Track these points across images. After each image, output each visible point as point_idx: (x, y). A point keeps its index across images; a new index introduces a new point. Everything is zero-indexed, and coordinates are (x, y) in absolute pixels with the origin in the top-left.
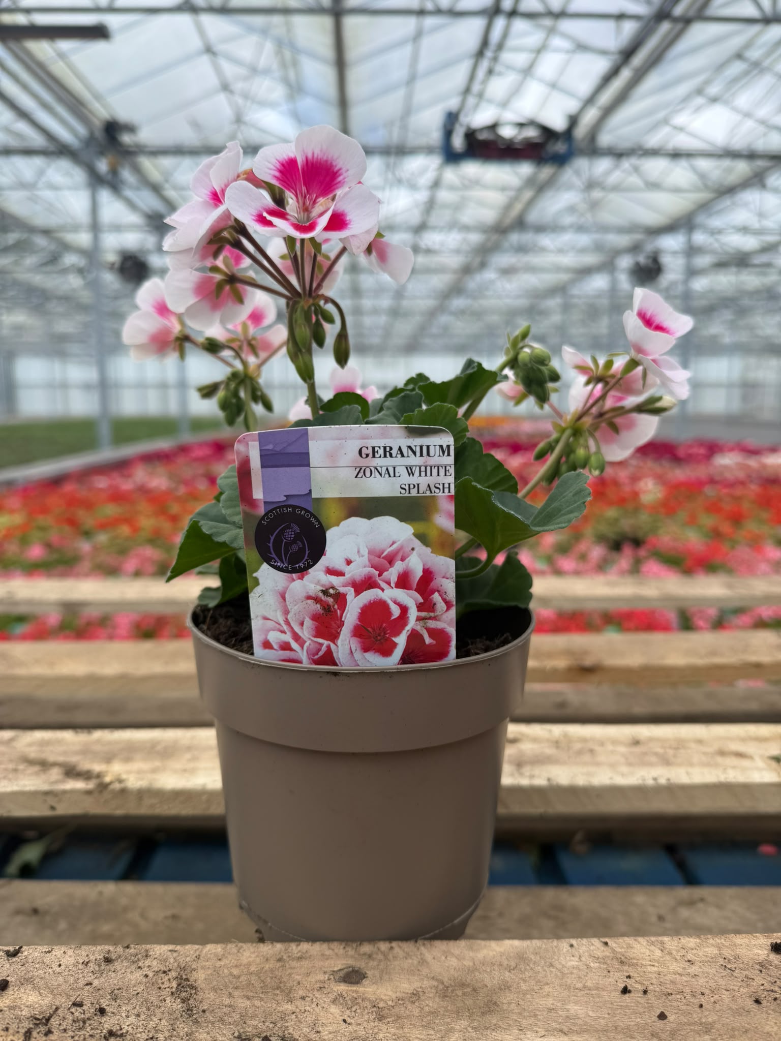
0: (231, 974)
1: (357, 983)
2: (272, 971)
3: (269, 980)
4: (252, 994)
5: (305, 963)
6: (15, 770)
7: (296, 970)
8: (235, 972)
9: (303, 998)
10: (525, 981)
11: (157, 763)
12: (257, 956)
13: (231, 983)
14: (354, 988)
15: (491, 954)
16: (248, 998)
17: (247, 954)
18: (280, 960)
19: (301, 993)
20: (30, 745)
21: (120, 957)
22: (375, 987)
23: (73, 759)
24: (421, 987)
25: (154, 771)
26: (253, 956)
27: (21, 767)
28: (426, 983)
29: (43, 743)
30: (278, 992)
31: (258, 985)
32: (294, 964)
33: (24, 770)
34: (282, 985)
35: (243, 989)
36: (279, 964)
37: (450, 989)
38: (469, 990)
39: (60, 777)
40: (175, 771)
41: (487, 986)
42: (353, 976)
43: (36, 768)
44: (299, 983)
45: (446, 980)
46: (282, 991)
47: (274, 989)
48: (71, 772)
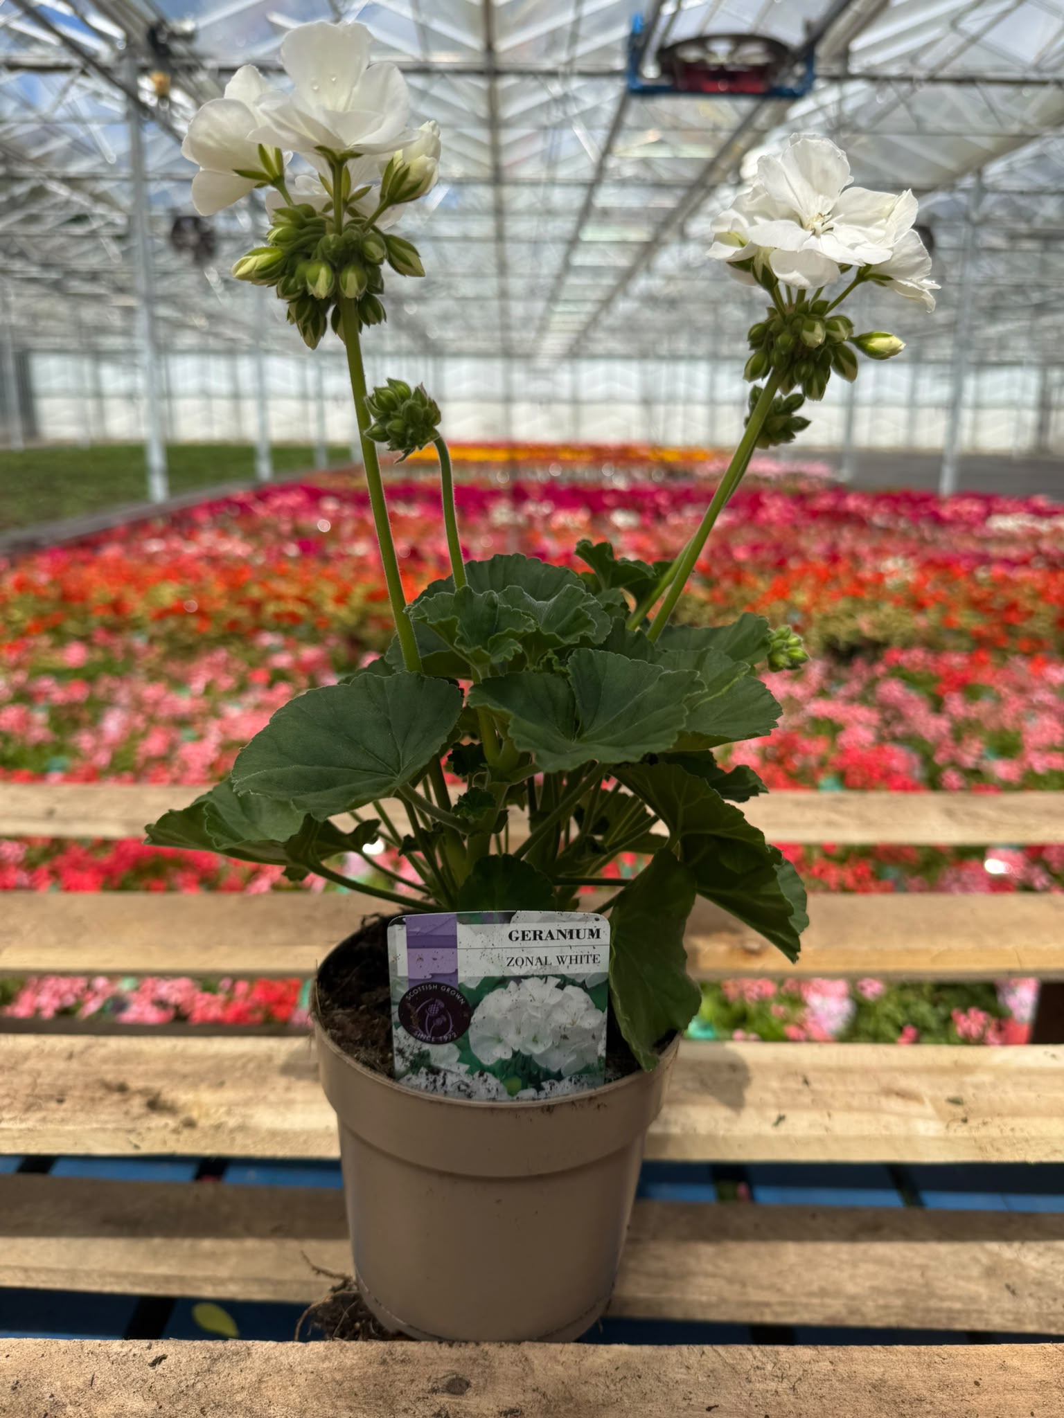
0: (334, 1380)
1: (461, 1393)
2: (375, 1376)
3: (372, 1387)
4: (355, 1405)
5: (409, 1368)
6: (92, 1100)
7: (399, 1377)
8: (338, 1376)
9: (406, 1410)
10: (628, 1395)
11: (250, 1093)
12: (360, 1358)
13: (334, 1390)
14: (457, 1401)
15: (599, 1361)
16: (351, 1409)
17: (350, 1354)
18: (384, 1362)
19: (404, 1404)
20: (105, 1060)
21: (221, 1355)
22: (478, 1399)
23: (157, 1085)
24: (524, 1401)
25: (247, 1103)
26: (356, 1357)
27: (99, 1094)
28: (530, 1396)
29: (121, 1059)
30: (380, 1402)
31: (361, 1395)
32: (398, 1368)
33: (101, 1099)
34: (385, 1394)
35: (346, 1398)
36: (382, 1368)
37: (553, 1404)
38: (571, 1405)
39: (143, 1110)
40: (271, 1105)
41: (590, 1402)
42: (457, 1386)
43: (116, 1097)
44: (402, 1392)
45: (549, 1393)
46: (385, 1401)
47: (377, 1399)
48: (155, 1105)
